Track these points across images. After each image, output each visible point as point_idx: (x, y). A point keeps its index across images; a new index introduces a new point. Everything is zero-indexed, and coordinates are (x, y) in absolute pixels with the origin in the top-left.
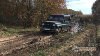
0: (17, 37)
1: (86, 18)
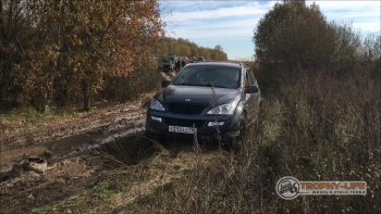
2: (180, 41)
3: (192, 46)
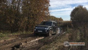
0: (5, 41)
2: (52, 16)
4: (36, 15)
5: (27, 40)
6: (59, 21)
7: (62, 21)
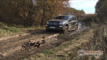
1: (90, 18)
3: (74, 9)
4: (53, 6)
5: (44, 36)
6: (80, 14)
7: (83, 14)
